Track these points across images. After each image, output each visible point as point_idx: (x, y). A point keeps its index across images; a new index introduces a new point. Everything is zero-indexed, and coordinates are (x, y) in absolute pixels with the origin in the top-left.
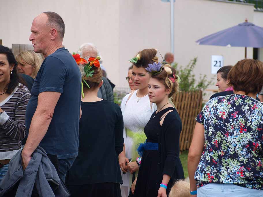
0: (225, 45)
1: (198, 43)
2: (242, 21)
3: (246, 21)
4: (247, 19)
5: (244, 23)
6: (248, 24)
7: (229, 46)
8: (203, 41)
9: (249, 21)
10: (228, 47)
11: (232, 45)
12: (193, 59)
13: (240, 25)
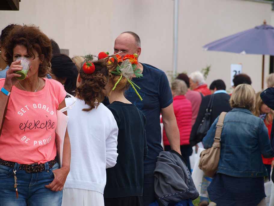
0: (239, 51)
1: (206, 49)
2: (260, 23)
3: (265, 23)
4: (265, 20)
5: (262, 26)
6: (267, 27)
7: (244, 53)
8: (212, 47)
9: (268, 23)
10: (243, 55)
11: (248, 52)
12: (205, 68)
13: (257, 28)
